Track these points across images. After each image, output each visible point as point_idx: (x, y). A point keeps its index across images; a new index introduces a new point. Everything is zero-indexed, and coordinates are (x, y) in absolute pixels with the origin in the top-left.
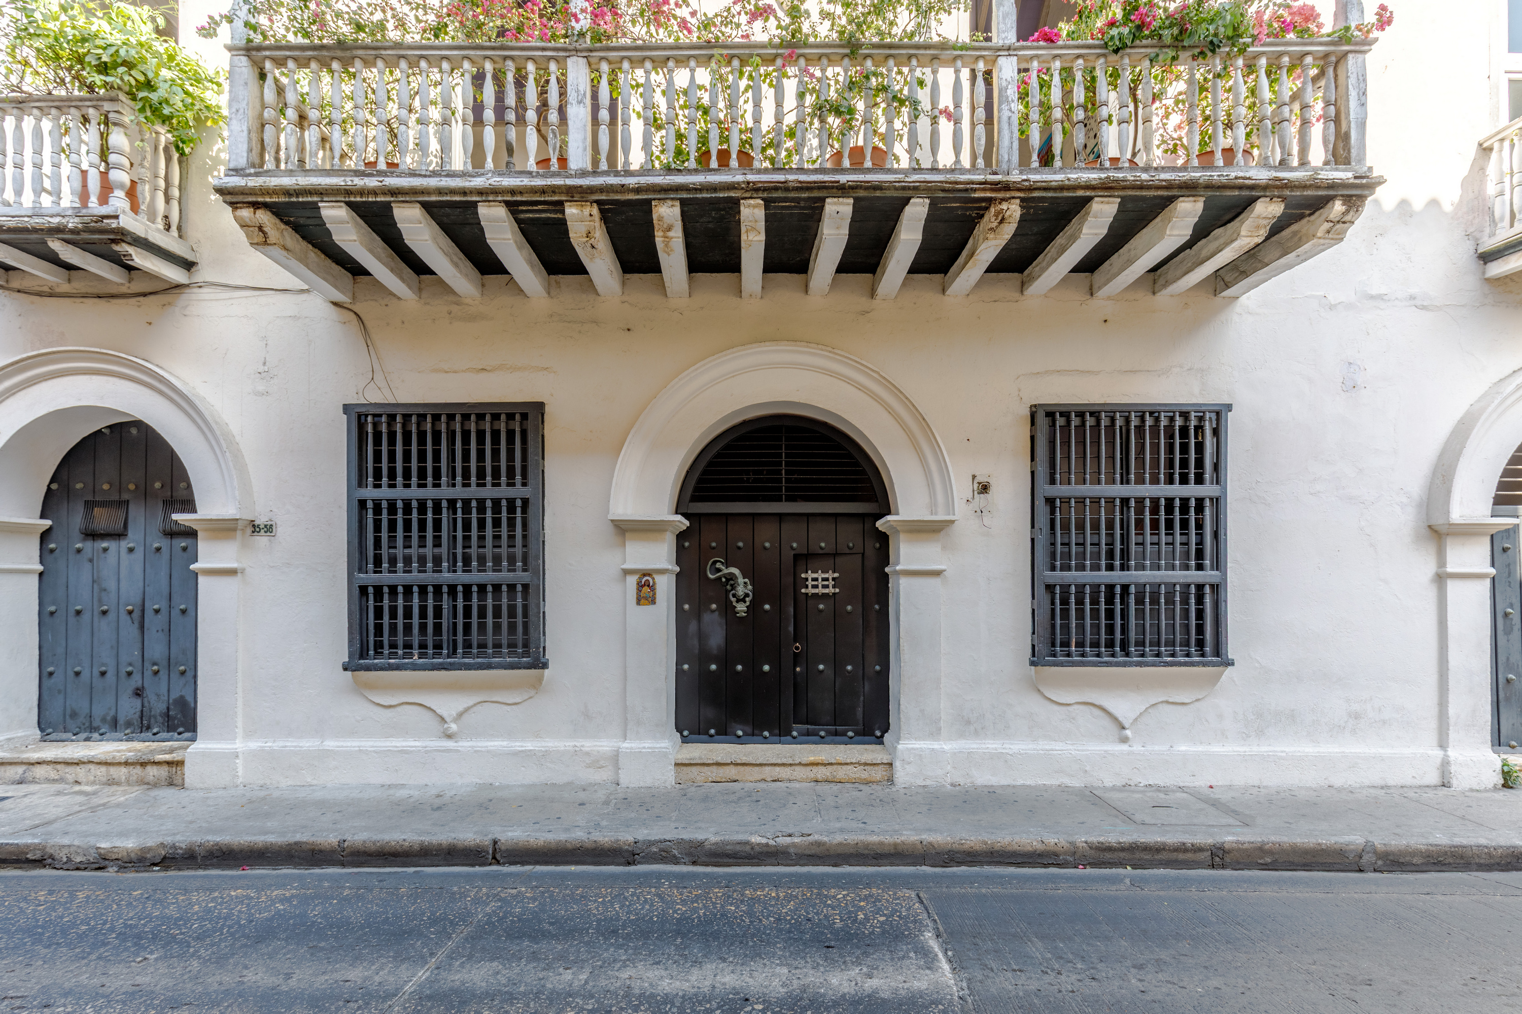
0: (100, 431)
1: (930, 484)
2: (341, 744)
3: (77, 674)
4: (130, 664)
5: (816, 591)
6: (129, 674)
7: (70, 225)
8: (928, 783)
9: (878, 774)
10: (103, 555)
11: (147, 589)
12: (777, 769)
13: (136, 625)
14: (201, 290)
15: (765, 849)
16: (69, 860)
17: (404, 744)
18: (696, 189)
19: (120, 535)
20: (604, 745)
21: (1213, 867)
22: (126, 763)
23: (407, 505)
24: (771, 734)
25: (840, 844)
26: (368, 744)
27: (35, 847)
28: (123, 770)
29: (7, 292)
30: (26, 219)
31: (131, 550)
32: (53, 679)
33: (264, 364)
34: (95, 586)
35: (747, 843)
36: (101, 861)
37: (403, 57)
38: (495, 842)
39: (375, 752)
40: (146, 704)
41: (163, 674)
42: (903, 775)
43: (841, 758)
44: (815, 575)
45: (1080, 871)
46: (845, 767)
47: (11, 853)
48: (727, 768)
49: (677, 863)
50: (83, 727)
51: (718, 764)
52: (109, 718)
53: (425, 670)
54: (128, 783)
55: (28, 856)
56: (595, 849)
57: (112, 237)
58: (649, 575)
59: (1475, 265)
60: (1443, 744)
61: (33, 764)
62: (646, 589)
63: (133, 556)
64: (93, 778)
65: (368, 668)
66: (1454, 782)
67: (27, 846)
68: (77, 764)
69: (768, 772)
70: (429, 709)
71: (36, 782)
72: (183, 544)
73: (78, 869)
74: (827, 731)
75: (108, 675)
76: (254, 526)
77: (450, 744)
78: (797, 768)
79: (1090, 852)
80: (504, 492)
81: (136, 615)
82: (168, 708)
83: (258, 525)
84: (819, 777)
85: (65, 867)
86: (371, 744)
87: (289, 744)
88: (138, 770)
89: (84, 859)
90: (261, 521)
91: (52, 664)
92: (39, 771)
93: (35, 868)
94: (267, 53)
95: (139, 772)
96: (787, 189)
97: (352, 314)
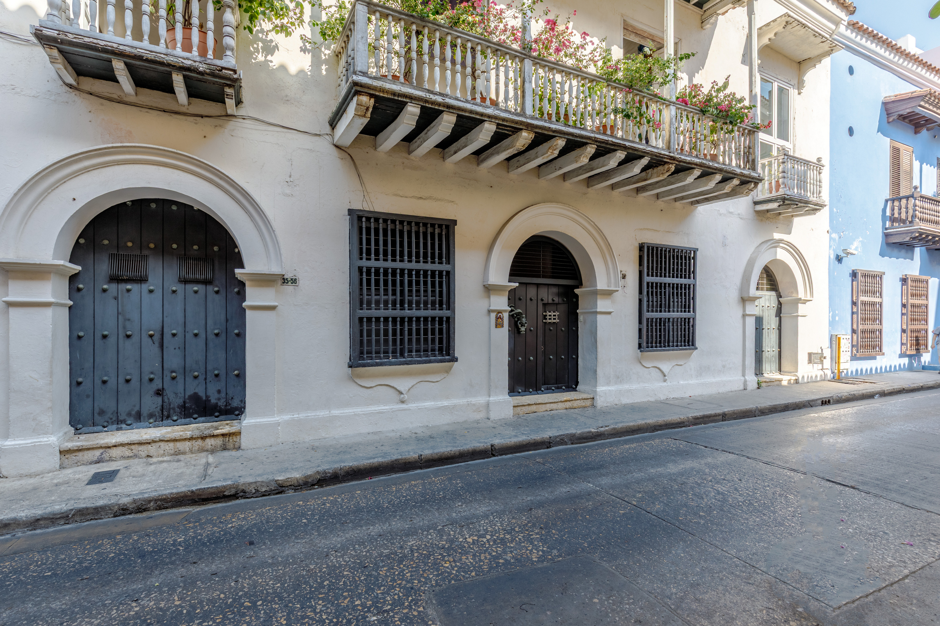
0: (125, 203)
1: (608, 274)
2: (342, 412)
3: (104, 382)
4: (152, 373)
5: (550, 321)
6: (151, 380)
7: (201, 68)
8: (608, 405)
9: (588, 403)
10: (127, 294)
11: (165, 319)
12: (552, 405)
13: (157, 344)
14: (244, 121)
15: (597, 434)
16: (257, 491)
17: (380, 408)
18: (576, 136)
19: (142, 280)
20: (481, 400)
21: (723, 421)
22: (191, 439)
23: (377, 271)
24: (533, 391)
25: (621, 428)
26: (358, 410)
27: (230, 487)
28: (188, 444)
29: (77, 92)
30: (162, 56)
31: (151, 291)
32: (81, 388)
33: (290, 176)
34: (120, 317)
35: (591, 432)
36: (279, 488)
37: (450, 34)
38: (492, 446)
39: (363, 414)
40: (166, 400)
41: (180, 379)
42: (600, 402)
43: (575, 398)
44: (550, 314)
45: (691, 427)
46: (577, 401)
47: (212, 493)
48: (532, 406)
49: (566, 445)
50: (110, 421)
51: (529, 405)
52: (133, 413)
53: (396, 365)
54: (191, 452)
55: (225, 493)
56: (534, 443)
57: (229, 83)
58: (501, 313)
59: (752, 205)
60: (744, 375)
61: (109, 447)
62: (500, 320)
63: (152, 295)
64: (162, 452)
65: (364, 366)
66: (748, 388)
67: (224, 487)
68: (149, 443)
69: (549, 407)
70: (393, 387)
71: (112, 460)
72: (196, 288)
73: (264, 496)
74: (555, 387)
75: (133, 382)
76: (284, 279)
77: (404, 406)
78: (559, 404)
79: (693, 420)
80: (437, 267)
81: (157, 338)
82: (184, 402)
83: (287, 279)
84: (567, 407)
85: (254, 496)
86: (360, 410)
87: (310, 415)
88: (200, 442)
89: (268, 489)
90: (288, 276)
91: (80, 376)
92: (115, 452)
93: (231, 500)
94: (380, 9)
95: (200, 444)
96: (607, 144)
97: (347, 154)
